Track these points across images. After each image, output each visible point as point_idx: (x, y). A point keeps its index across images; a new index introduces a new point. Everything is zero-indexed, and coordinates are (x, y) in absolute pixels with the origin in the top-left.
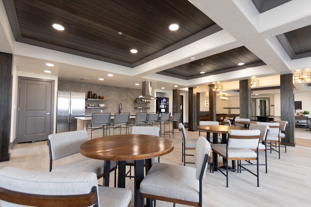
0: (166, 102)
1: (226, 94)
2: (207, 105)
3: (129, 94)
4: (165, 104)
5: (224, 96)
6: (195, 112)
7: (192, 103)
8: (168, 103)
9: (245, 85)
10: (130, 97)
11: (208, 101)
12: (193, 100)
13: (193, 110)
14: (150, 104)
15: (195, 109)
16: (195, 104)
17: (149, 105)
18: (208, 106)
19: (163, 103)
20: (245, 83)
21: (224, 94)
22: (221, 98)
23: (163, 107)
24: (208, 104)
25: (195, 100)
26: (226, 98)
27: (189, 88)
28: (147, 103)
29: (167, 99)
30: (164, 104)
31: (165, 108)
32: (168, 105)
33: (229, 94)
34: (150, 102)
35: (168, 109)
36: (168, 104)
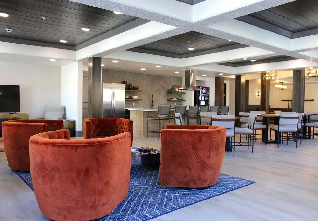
0: (206, 93)
1: (285, 82)
2: (258, 95)
3: (162, 83)
4: (205, 95)
5: (281, 84)
6: (243, 105)
7: (240, 94)
8: (208, 93)
9: (298, 76)
10: (163, 87)
11: (260, 91)
12: (241, 91)
13: (241, 103)
14: (186, 95)
15: (243, 102)
16: (242, 96)
17: (184, 97)
18: (260, 97)
19: (202, 93)
20: (298, 74)
21: (281, 81)
22: (277, 86)
23: (203, 99)
24: (260, 94)
25: (243, 91)
26: (285, 87)
27: (237, 76)
28: (181, 94)
29: (208, 89)
30: (203, 95)
31: (204, 100)
32: (208, 97)
33: (288, 81)
34: (186, 93)
35: (209, 102)
36: (209, 95)
